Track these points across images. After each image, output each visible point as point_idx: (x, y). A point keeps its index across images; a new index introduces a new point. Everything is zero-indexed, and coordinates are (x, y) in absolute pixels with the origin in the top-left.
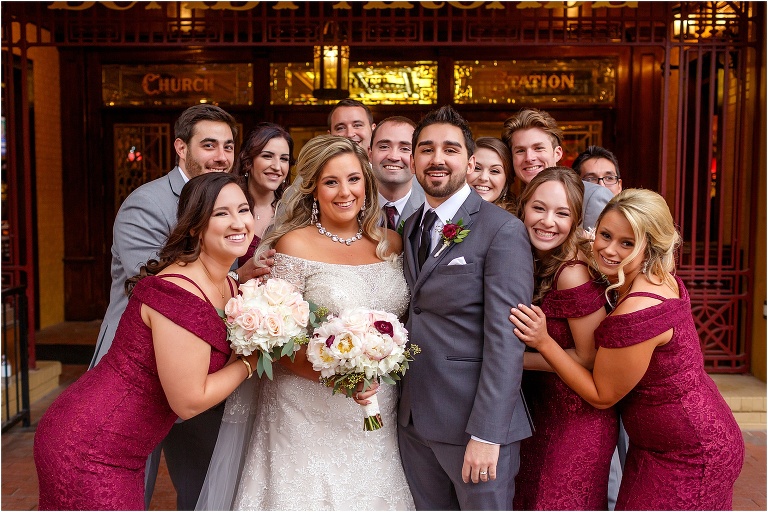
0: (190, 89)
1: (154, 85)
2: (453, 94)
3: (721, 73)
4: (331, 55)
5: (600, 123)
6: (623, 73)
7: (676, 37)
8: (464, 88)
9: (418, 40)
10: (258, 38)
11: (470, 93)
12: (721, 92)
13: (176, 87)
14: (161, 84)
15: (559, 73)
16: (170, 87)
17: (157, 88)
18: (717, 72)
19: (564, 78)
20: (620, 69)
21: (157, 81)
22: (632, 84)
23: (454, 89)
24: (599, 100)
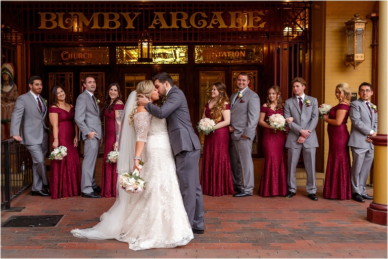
0: (82, 57)
1: (66, 56)
2: (195, 59)
3: (301, 51)
4: (145, 45)
5: (257, 71)
6: (266, 50)
7: (285, 36)
8: (199, 57)
9: (181, 40)
10: (114, 39)
11: (201, 59)
12: (301, 58)
13: (76, 57)
14: (69, 56)
15: (239, 51)
16: (73, 57)
17: (68, 57)
18: (299, 51)
19: (241, 52)
20: (265, 48)
21: (67, 54)
22: (270, 55)
23: (195, 57)
24: (256, 62)
